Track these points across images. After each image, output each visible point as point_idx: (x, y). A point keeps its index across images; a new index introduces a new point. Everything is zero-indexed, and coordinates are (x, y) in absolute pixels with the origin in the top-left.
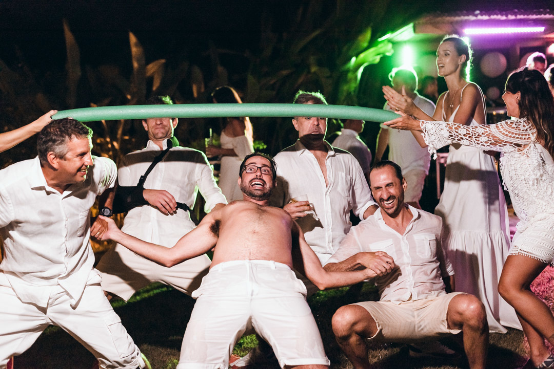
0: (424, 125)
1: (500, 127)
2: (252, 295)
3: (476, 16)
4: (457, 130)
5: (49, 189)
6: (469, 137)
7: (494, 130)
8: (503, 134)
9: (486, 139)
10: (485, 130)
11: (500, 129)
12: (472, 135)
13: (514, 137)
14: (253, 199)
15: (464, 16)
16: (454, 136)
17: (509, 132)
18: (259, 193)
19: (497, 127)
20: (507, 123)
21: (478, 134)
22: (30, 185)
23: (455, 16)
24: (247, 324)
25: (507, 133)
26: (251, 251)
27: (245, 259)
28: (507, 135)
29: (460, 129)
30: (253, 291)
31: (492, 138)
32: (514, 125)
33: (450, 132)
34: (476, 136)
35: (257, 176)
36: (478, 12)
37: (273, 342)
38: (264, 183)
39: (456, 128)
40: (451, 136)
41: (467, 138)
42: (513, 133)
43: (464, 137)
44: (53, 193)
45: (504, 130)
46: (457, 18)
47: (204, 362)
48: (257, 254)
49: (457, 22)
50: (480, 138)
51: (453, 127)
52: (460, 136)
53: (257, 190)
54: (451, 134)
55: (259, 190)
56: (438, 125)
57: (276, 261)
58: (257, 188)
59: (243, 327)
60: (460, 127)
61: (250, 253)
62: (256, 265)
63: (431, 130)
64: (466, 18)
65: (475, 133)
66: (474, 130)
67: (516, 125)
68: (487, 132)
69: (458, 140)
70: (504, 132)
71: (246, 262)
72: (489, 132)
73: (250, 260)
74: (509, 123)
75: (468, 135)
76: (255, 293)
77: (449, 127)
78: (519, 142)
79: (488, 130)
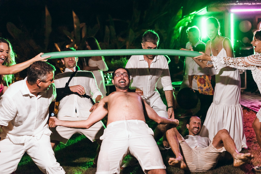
0: (213, 58)
1: (249, 58)
2: (129, 137)
3: (237, 3)
4: (228, 60)
5: (31, 95)
6: (234, 64)
7: (246, 60)
8: (250, 61)
9: (242, 64)
10: (242, 60)
11: (249, 59)
12: (236, 63)
13: (255, 63)
14: (121, 89)
15: (231, 3)
16: (227, 63)
17: (253, 60)
18: (123, 86)
19: (248, 58)
20: (252, 56)
21: (238, 62)
22: (22, 94)
23: (227, 3)
24: (127, 151)
25: (252, 61)
26: (126, 116)
27: (124, 120)
28: (252, 62)
29: (230, 60)
30: (129, 135)
31: (245, 64)
32: (255, 57)
33: (225, 61)
34: (238, 63)
35: (121, 78)
36: (238, 1)
37: (139, 159)
38: (125, 81)
39: (228, 59)
40: (226, 63)
41: (233, 64)
42: (255, 61)
43: (232, 64)
44: (33, 97)
45: (251, 59)
46: (228, 4)
47: (109, 170)
48: (129, 117)
49: (228, 6)
50: (239, 64)
51: (227, 59)
52: (230, 63)
53: (122, 85)
54: (225, 62)
55: (123, 85)
56: (219, 58)
57: (138, 120)
58: (122, 84)
59: (126, 152)
60: (230, 59)
61: (126, 117)
62: (129, 122)
63: (216, 61)
64: (232, 4)
65: (237, 61)
66: (237, 60)
67: (256, 57)
68: (243, 61)
69: (229, 65)
70: (251, 60)
71: (125, 121)
72: (244, 61)
73: (126, 120)
74: (253, 56)
75: (234, 63)
76: (130, 136)
77: (225, 59)
78: (258, 65)
79: (243, 60)
